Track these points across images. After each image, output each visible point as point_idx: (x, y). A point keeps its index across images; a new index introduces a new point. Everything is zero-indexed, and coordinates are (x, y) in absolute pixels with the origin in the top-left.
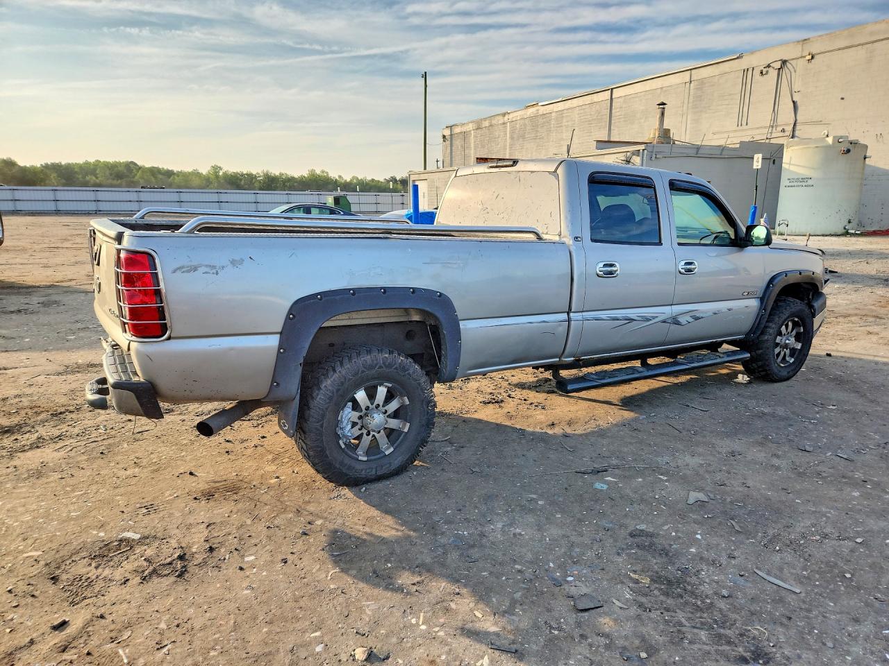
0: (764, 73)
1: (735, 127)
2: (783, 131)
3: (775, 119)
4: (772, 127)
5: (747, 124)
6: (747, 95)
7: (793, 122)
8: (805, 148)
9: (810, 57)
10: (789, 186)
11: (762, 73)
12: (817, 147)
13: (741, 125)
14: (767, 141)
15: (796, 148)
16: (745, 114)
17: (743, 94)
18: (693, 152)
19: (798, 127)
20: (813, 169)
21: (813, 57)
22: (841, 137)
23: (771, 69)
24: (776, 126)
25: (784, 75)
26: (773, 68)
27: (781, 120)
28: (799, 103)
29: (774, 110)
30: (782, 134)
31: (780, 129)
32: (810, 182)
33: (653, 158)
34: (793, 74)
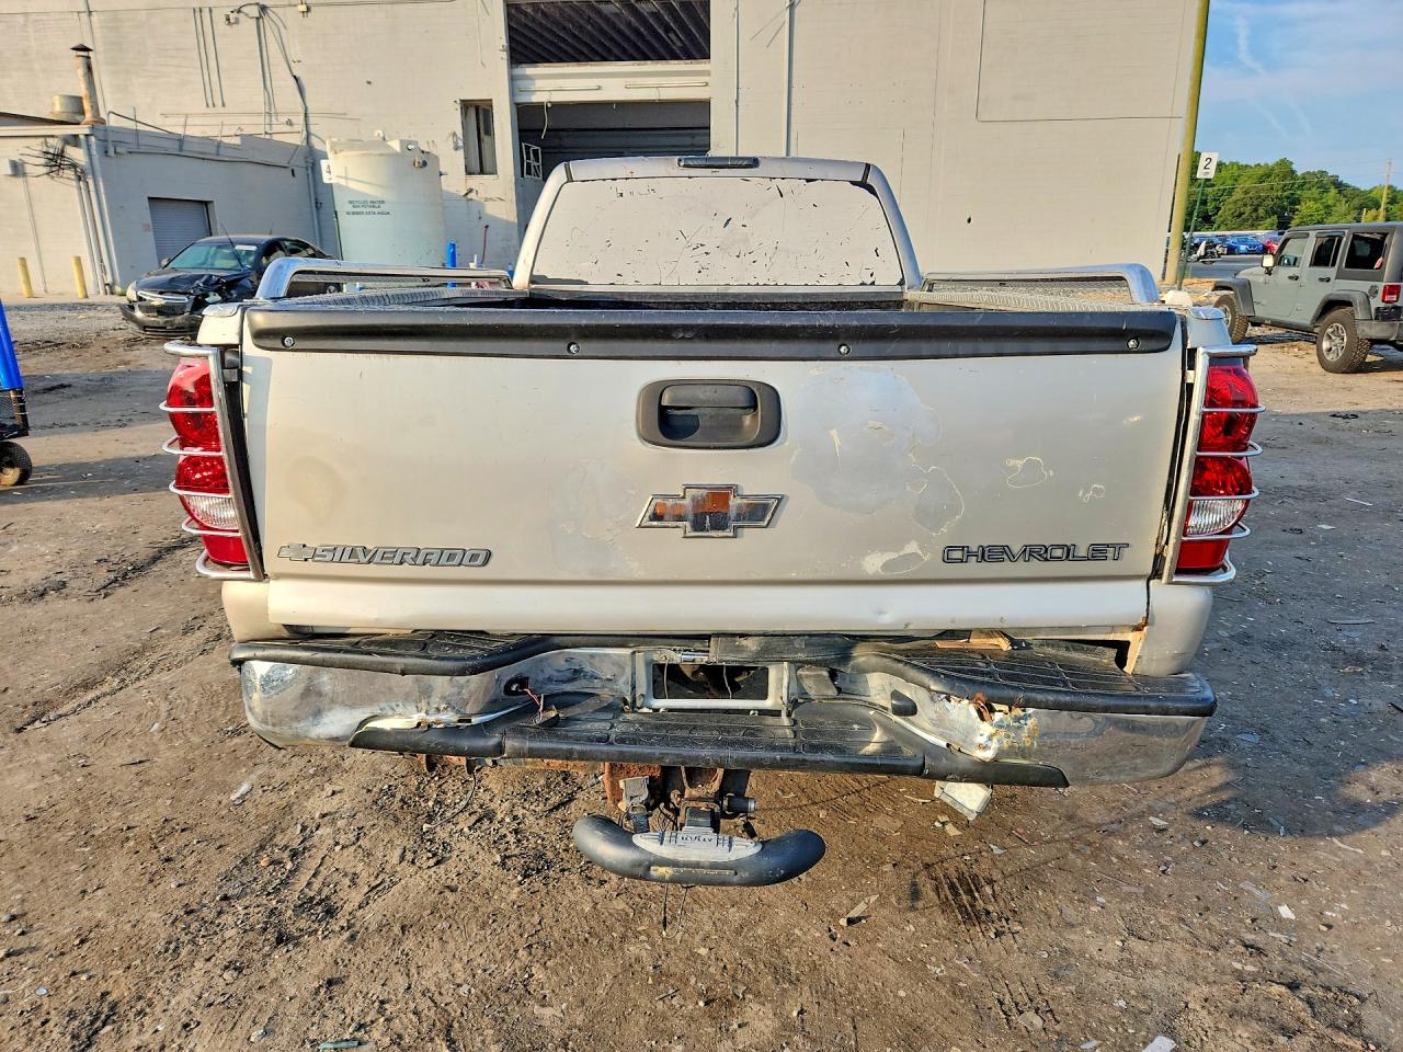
0: (232, 21)
1: (203, 109)
2: (290, 123)
3: (270, 102)
4: (270, 114)
5: (224, 105)
6: (212, 56)
7: (302, 110)
8: (364, 155)
9: (303, 8)
10: (353, 213)
11: (228, 20)
12: (381, 155)
13: (214, 105)
14: (268, 137)
15: (350, 153)
16: (216, 87)
17: (202, 50)
18: (173, 147)
19: (312, 120)
20: (382, 187)
21: (308, 9)
22: (410, 143)
23: (241, 16)
24: (277, 114)
25: (268, 29)
26: (246, 15)
27: (279, 105)
28: (304, 81)
29: (265, 87)
30: (288, 129)
31: (284, 119)
32: (383, 208)
33: (111, 152)
34: (282, 30)
